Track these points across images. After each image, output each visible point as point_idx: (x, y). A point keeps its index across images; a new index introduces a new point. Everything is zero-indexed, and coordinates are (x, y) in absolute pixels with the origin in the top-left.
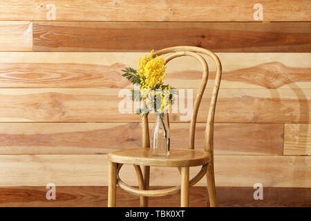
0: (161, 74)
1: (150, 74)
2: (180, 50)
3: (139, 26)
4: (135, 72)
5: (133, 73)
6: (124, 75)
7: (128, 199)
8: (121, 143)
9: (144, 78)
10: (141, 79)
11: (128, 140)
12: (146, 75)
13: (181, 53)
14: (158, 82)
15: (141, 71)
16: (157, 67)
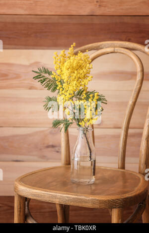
0: (85, 77)
1: (70, 76)
2: (108, 46)
3: (61, 21)
4: (50, 73)
5: (47, 75)
6: (35, 78)
7: (48, 210)
8: (41, 149)
9: (62, 82)
10: (58, 84)
11: (48, 147)
12: (65, 77)
13: (109, 50)
14: (81, 88)
15: (58, 72)
16: (80, 67)
